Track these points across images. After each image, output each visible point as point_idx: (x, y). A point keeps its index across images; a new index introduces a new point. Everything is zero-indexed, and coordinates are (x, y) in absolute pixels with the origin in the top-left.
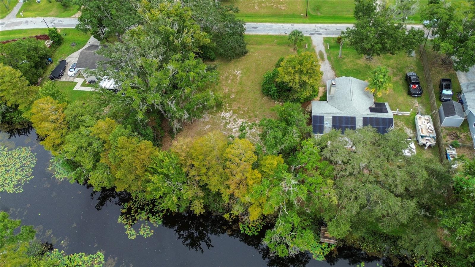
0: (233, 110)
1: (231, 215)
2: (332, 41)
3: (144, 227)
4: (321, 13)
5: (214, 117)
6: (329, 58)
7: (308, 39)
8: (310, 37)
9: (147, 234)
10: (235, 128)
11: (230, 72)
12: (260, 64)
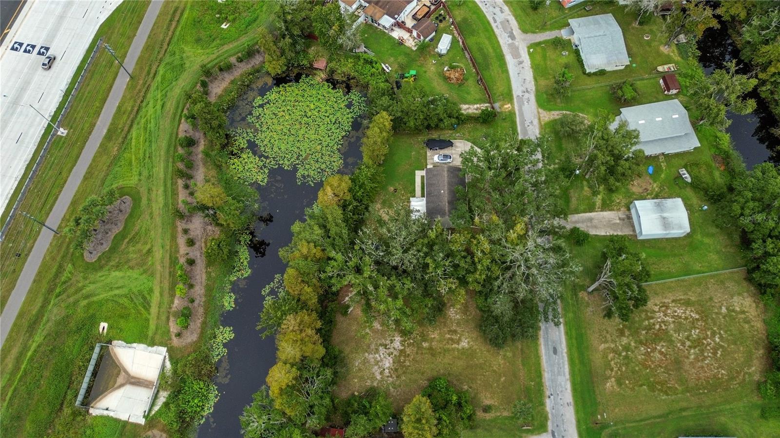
0: (405, 349)
5: (393, 330)
7: (542, 428)
8: (546, 431)
11: (464, 333)
12: (482, 369)
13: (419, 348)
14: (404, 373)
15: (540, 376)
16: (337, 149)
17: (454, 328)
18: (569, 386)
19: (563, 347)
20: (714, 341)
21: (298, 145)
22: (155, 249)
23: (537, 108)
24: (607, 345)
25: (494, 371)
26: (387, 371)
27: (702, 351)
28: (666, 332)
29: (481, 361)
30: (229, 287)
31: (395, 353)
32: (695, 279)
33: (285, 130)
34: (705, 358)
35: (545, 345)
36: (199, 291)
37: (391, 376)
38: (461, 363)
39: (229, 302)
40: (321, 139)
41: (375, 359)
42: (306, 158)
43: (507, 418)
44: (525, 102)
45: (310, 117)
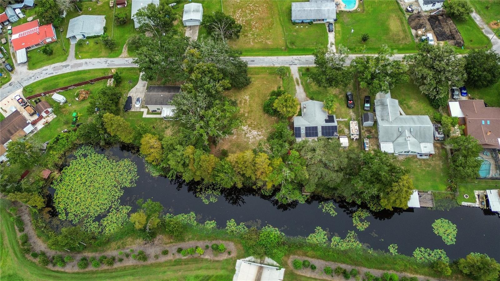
0: (248, 124)
1: (256, 186)
2: (303, 70)
3: (212, 197)
4: (296, 46)
5: (237, 130)
6: (302, 83)
7: (288, 69)
8: (289, 67)
9: (214, 201)
10: (251, 136)
11: (242, 97)
12: (260, 90)
13: (248, 118)
14: (260, 125)
15: (264, 68)
18: (269, 57)
19: (252, 58)
20: (251, 6)
21: (106, 187)
23: (119, 58)
24: (251, 42)
25: (261, 86)
26: (259, 133)
27: (256, 10)
28: (246, 21)
29: (256, 91)
30: (201, 226)
31: (250, 129)
32: (224, 9)
33: (92, 196)
34: (259, 10)
37: (262, 131)
38: (257, 99)
39: (211, 225)
40: (105, 172)
41: (252, 139)
42: (118, 182)
43: (283, 82)
44: (113, 63)
45: (86, 180)
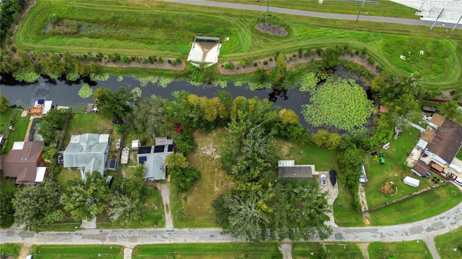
0: (214, 160)
2: (160, 224)
6: (163, 206)
7: (176, 225)
8: (174, 227)
11: (221, 189)
12: (204, 197)
15: (200, 227)
16: (325, 123)
17: (224, 184)
19: (214, 241)
21: (326, 103)
22: (262, 50)
23: (369, 242)
25: (203, 203)
30: (245, 82)
31: (213, 156)
33: (334, 96)
35: (215, 231)
36: (243, 71)
37: (202, 154)
38: (207, 187)
39: (238, 83)
40: (331, 114)
41: (210, 147)
44: (373, 234)
45: (345, 107)
